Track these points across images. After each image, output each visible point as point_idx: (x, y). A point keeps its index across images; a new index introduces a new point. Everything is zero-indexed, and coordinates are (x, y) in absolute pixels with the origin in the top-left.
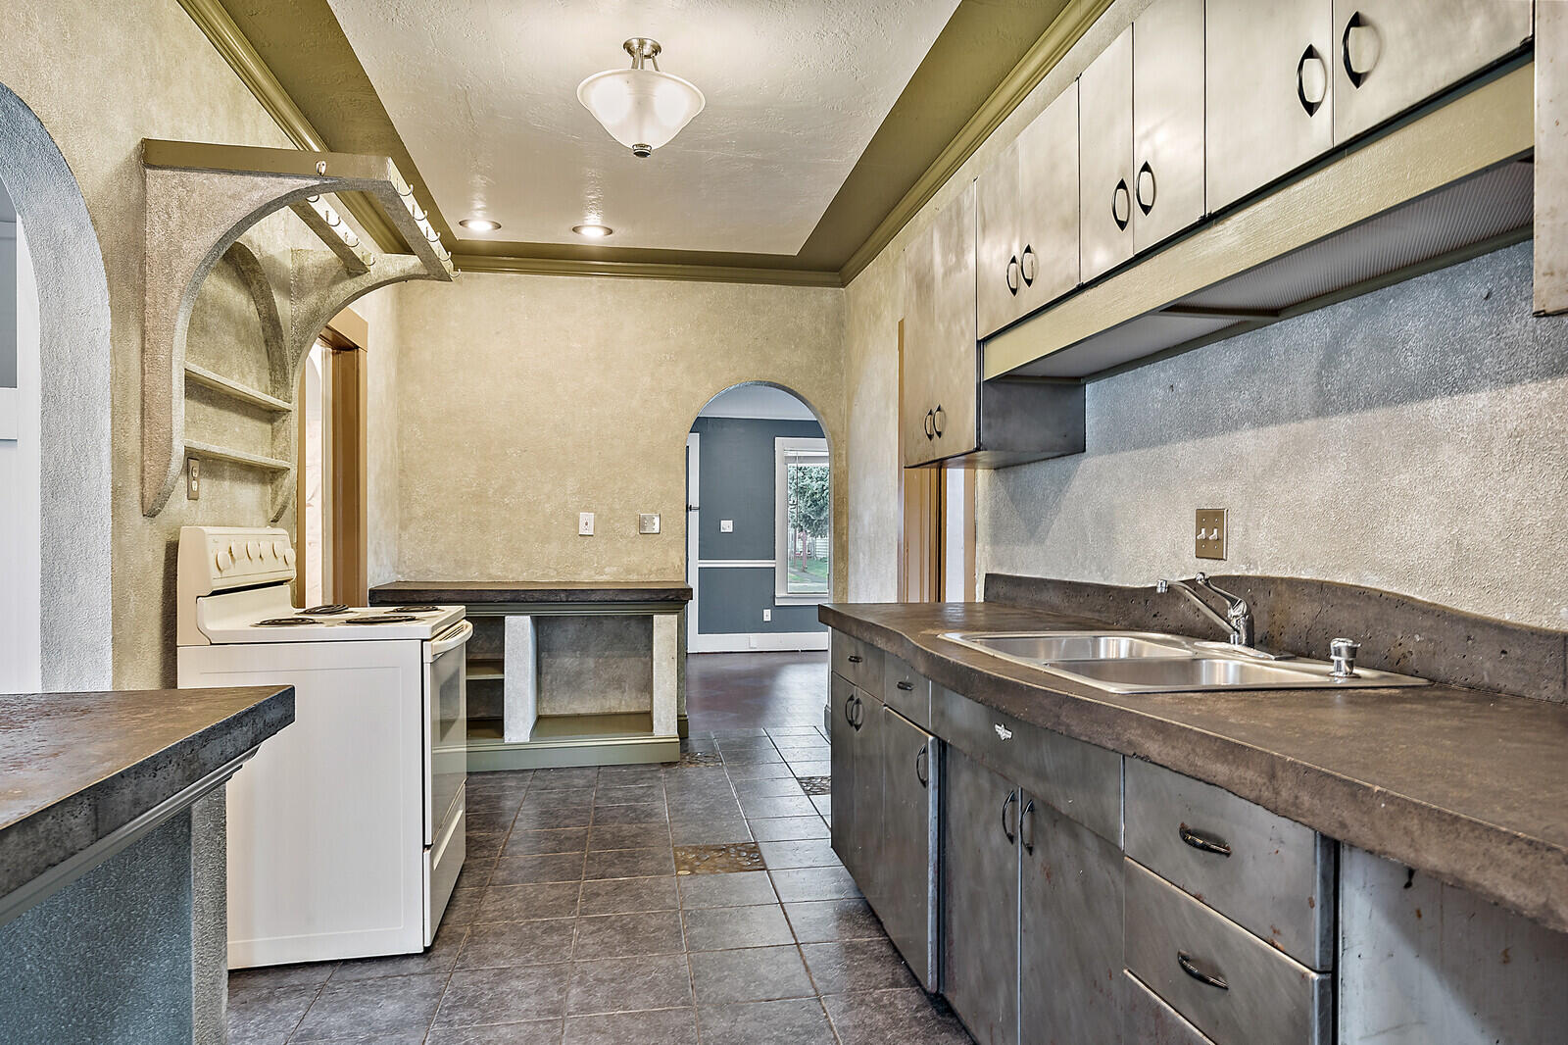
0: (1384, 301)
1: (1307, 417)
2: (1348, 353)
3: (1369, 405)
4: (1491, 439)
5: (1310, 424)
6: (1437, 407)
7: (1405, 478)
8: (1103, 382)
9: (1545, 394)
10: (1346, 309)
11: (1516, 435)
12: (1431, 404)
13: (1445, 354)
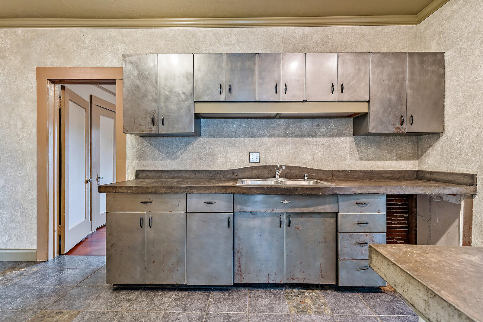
0: (300, 121)
1: (282, 137)
2: (292, 128)
3: (296, 137)
4: (319, 144)
5: (283, 138)
6: (310, 139)
7: (304, 149)
8: (211, 120)
9: (327, 139)
10: (291, 120)
11: (323, 144)
12: (309, 138)
13: (311, 131)
